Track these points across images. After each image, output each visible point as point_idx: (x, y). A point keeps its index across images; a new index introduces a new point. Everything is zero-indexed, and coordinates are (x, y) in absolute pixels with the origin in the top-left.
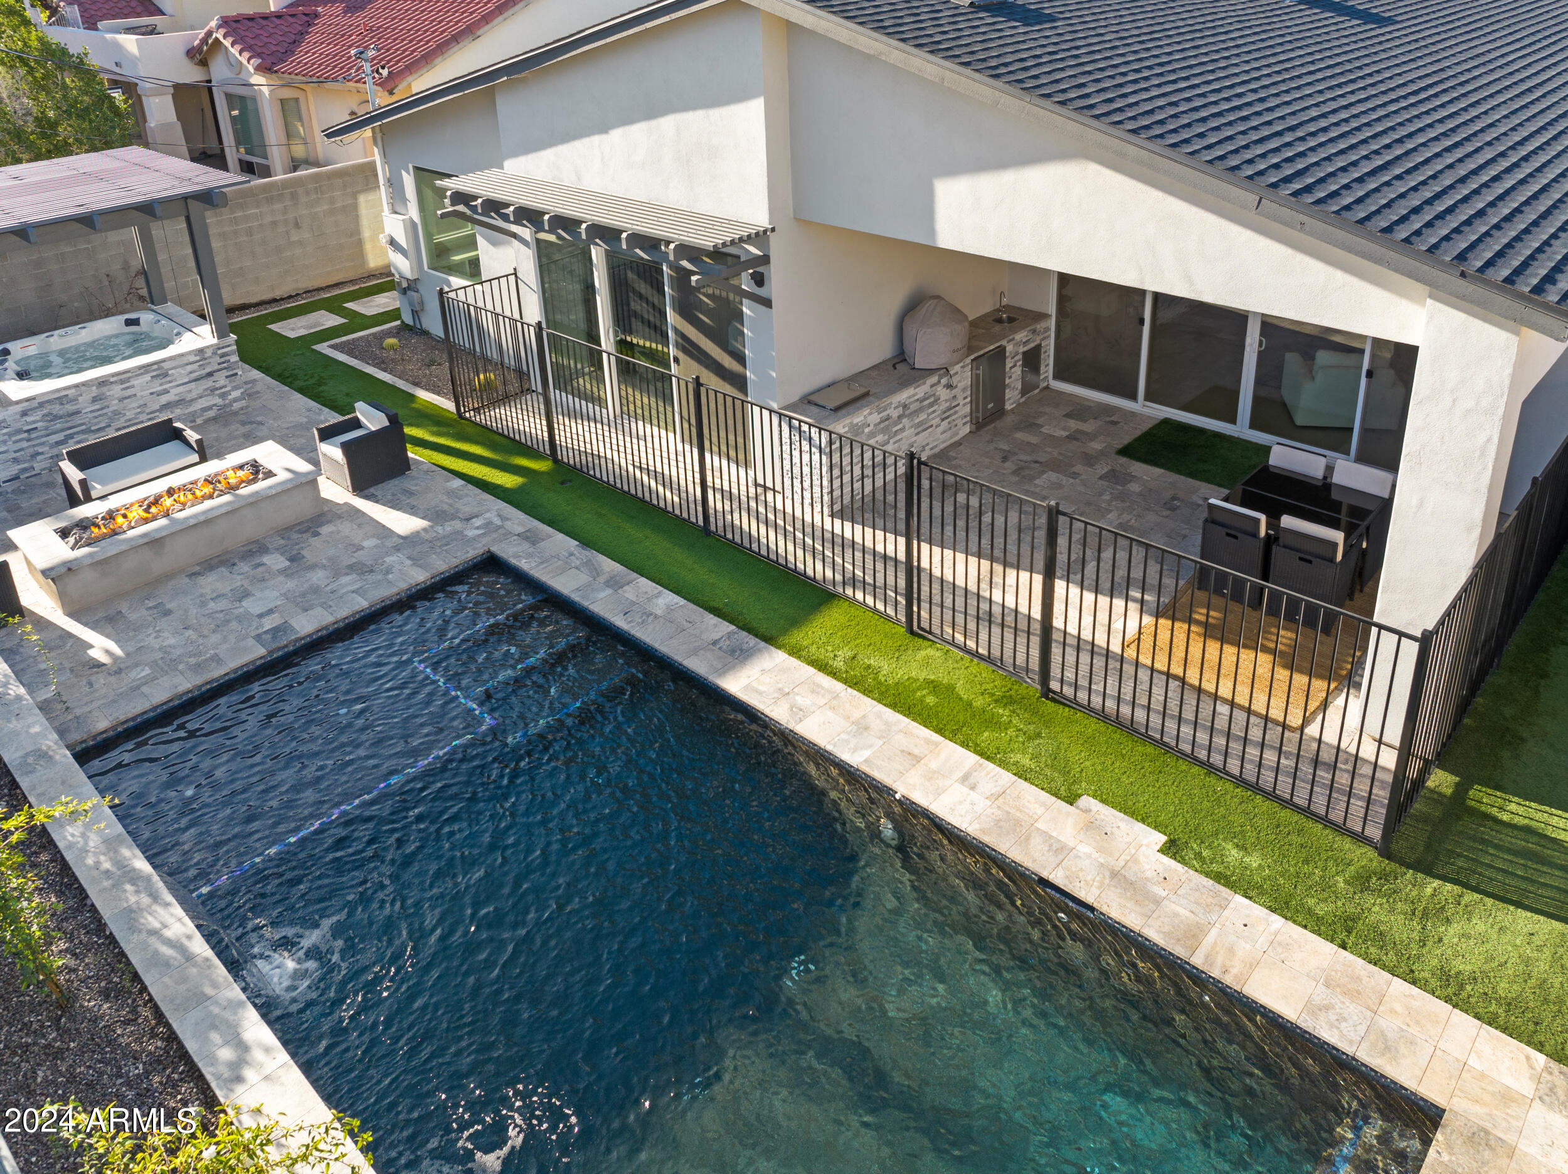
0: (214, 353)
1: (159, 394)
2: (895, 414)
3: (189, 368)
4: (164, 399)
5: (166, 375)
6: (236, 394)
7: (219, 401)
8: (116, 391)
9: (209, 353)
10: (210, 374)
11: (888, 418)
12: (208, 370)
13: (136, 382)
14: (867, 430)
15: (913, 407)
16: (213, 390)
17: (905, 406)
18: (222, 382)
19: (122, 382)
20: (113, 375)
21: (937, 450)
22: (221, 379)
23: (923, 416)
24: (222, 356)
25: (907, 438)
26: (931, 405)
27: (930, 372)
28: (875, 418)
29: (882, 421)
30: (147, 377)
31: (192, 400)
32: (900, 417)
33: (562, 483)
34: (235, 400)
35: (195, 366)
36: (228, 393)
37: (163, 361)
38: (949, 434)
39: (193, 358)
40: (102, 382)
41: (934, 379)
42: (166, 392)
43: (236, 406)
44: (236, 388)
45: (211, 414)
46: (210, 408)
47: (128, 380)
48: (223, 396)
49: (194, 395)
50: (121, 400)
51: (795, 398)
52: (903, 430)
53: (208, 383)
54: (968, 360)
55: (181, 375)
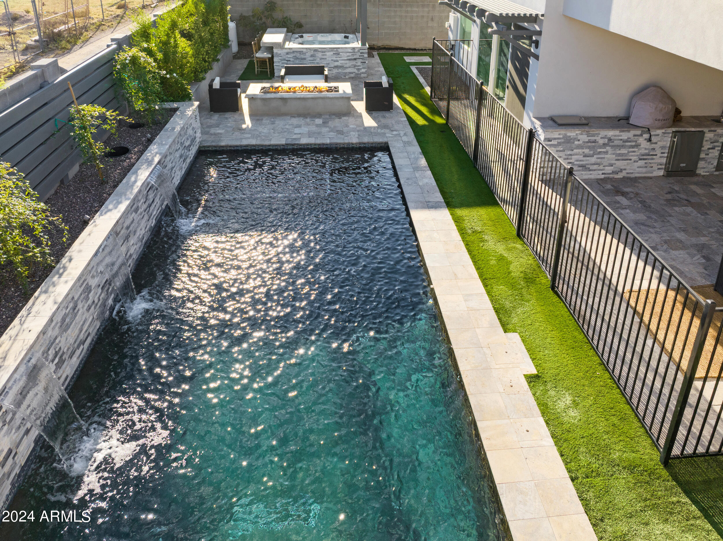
0: (359, 51)
1: (335, 61)
2: (601, 142)
3: (348, 54)
4: (336, 64)
5: (339, 54)
6: (363, 70)
7: (356, 71)
8: (319, 55)
9: (356, 50)
10: (355, 59)
11: (595, 142)
12: (355, 57)
13: (328, 54)
14: (576, 143)
15: (616, 143)
16: (355, 66)
17: (610, 140)
18: (359, 64)
19: (323, 52)
20: (320, 48)
21: (632, 176)
22: (359, 62)
23: (624, 151)
24: (361, 53)
25: (609, 159)
26: (633, 147)
27: (636, 127)
28: (584, 138)
29: (590, 142)
30: (332, 53)
31: (346, 68)
32: (605, 145)
33: (442, 132)
34: (363, 73)
35: (350, 54)
36: (361, 69)
37: (339, 48)
38: (644, 170)
39: (350, 50)
40: (316, 50)
41: (639, 132)
42: (337, 61)
43: (362, 75)
44: (364, 68)
45: (352, 75)
46: (352, 73)
47: (325, 52)
48: (358, 70)
49: (347, 65)
50: (321, 59)
51: (547, 115)
52: (606, 153)
53: (354, 63)
54: (670, 130)
55: (344, 56)
